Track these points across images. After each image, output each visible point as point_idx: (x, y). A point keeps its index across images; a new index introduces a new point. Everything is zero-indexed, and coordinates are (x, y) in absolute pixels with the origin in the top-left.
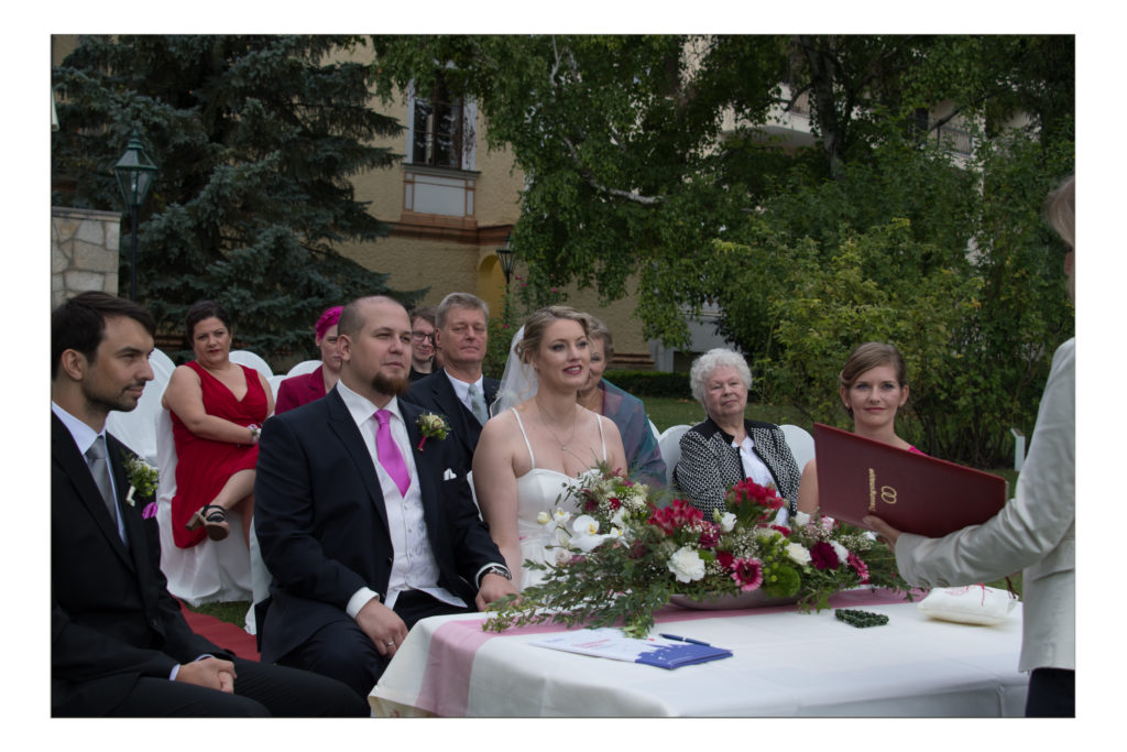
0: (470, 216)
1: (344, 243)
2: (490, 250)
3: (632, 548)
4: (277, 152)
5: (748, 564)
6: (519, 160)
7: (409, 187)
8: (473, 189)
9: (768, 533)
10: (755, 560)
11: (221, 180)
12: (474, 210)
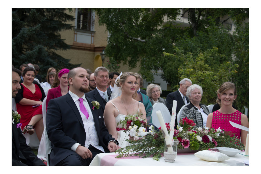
0: (92, 44)
1: (58, 50)
2: (98, 53)
3: (155, 136)
4: (40, 24)
5: (186, 141)
6: (107, 29)
7: (76, 35)
8: (93, 36)
9: (191, 133)
10: (188, 140)
11: (24, 32)
12: (94, 42)
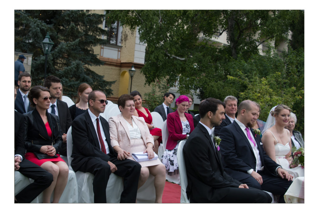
0: (119, 59)
1: (92, 66)
4: (78, 39)
7: (102, 49)
8: (120, 51)
11: (62, 46)
12: (120, 57)
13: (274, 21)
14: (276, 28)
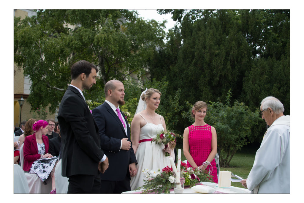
13: (134, 58)
14: (136, 63)
